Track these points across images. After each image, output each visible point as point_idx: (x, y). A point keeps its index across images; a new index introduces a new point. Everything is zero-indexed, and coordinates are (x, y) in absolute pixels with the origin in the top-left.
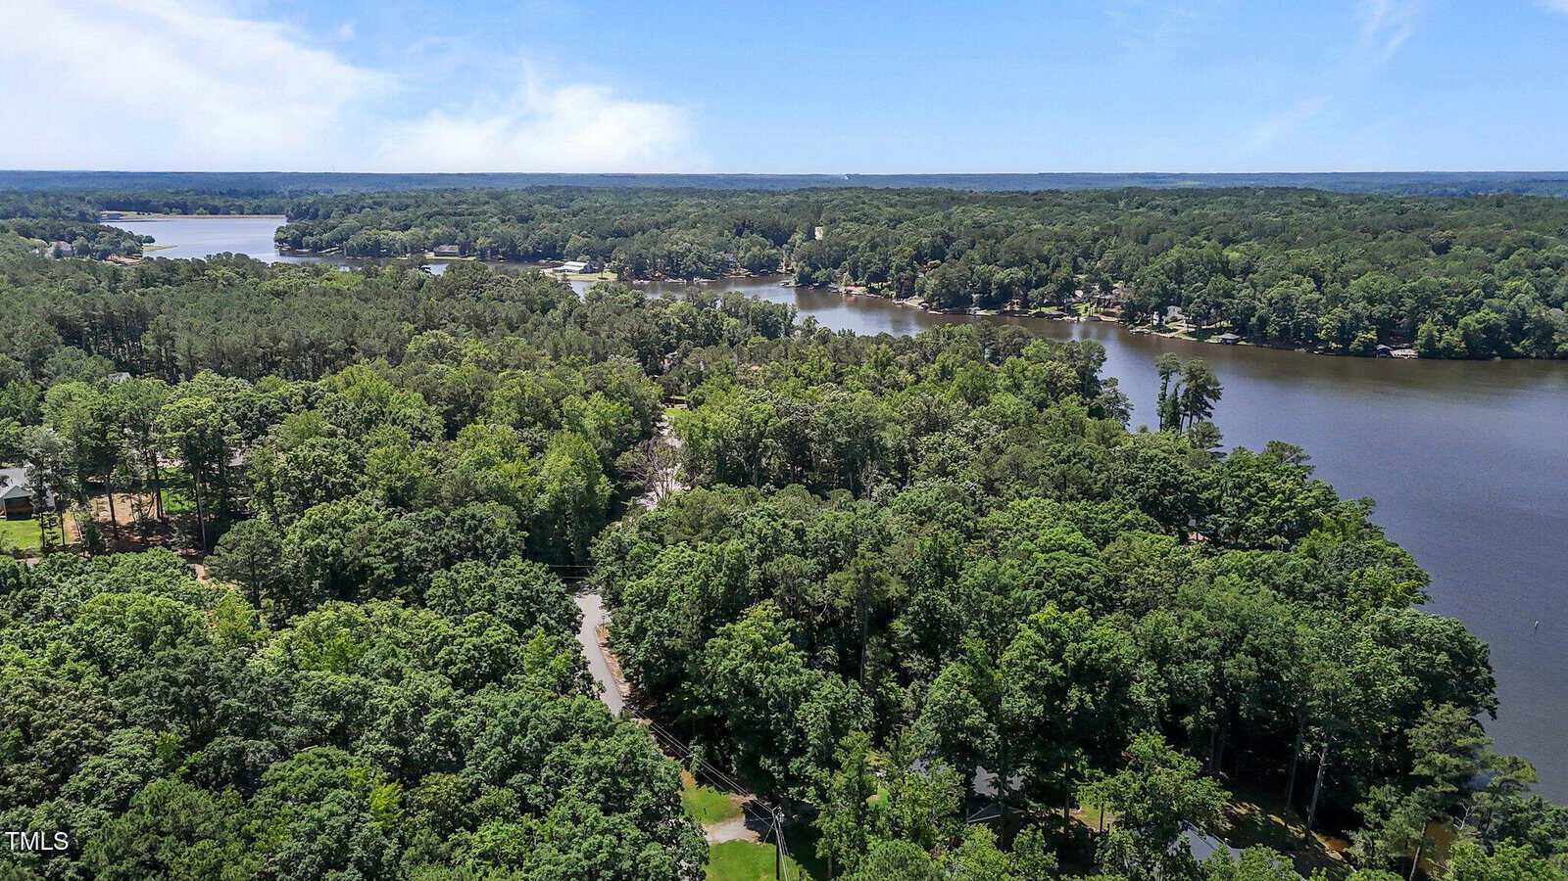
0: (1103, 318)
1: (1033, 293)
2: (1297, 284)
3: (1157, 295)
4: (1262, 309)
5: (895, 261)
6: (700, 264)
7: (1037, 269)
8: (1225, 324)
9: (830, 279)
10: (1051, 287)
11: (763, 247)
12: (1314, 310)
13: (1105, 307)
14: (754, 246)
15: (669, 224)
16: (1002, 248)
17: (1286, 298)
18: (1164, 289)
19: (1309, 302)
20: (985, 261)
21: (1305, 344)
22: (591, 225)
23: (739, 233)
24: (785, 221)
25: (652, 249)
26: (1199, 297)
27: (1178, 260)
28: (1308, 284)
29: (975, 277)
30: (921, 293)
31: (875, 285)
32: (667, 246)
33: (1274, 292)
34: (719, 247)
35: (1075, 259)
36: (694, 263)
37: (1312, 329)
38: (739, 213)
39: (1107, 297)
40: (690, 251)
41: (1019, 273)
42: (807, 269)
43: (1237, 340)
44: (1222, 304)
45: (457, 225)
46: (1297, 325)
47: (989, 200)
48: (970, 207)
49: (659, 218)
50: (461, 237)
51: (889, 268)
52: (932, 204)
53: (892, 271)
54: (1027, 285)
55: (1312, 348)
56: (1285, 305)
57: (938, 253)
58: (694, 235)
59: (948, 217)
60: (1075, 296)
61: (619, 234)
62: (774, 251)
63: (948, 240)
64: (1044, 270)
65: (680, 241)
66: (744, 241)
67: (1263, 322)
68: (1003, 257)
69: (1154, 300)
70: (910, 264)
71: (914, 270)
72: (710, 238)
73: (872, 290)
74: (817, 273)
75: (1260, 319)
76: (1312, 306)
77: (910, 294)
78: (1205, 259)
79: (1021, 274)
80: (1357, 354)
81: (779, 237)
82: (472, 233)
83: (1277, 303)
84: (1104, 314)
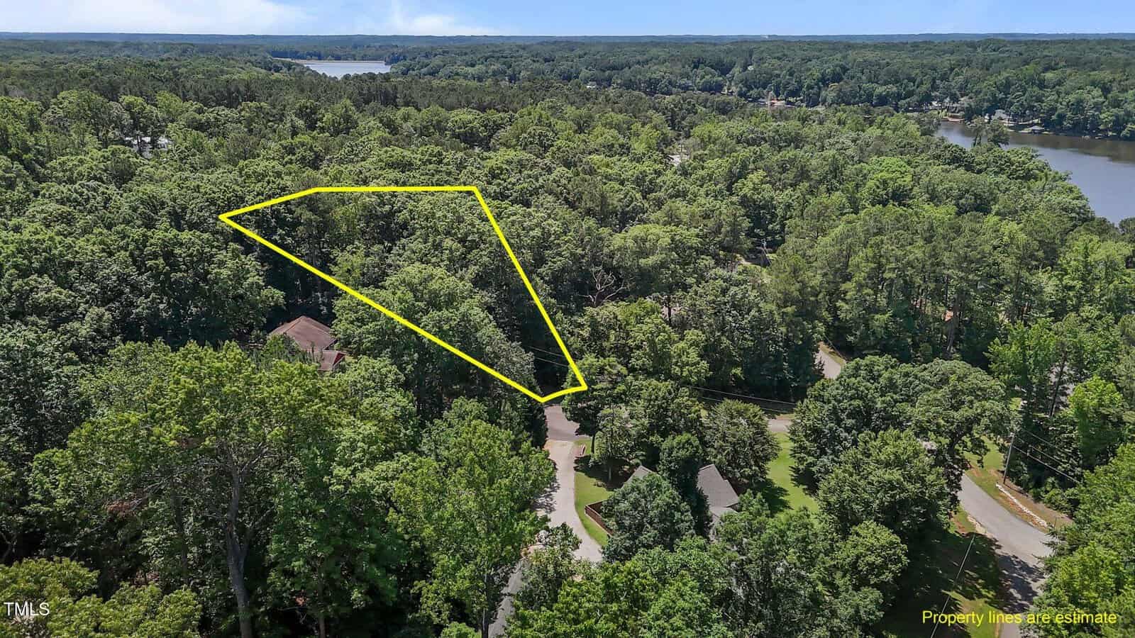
0: (950, 119)
1: (902, 102)
2: (1089, 92)
3: (988, 101)
4: (1061, 109)
5: (807, 83)
6: (670, 87)
7: (906, 86)
8: (1036, 121)
9: (760, 96)
10: (915, 98)
11: (714, 76)
12: (1098, 109)
13: (954, 112)
14: (706, 75)
15: (647, 62)
16: (883, 72)
17: (1080, 102)
18: (994, 96)
19: (1096, 104)
20: (870, 81)
21: (1090, 132)
22: (594, 63)
23: (696, 67)
24: (726, 60)
25: (639, 77)
26: (1018, 102)
27: (1007, 78)
28: (1097, 92)
29: (862, 92)
30: (824, 102)
31: (791, 99)
32: (648, 75)
33: (1072, 98)
34: (682, 76)
35: (934, 80)
36: (666, 86)
37: (1095, 123)
38: (696, 54)
39: (955, 105)
40: (663, 78)
41: (893, 89)
42: (744, 89)
43: (1043, 131)
44: (1034, 106)
45: (504, 63)
46: (1086, 119)
47: (876, 47)
48: (862, 51)
49: (639, 58)
50: (509, 72)
51: (802, 87)
52: (834, 49)
53: (804, 89)
54: (899, 97)
55: (1093, 136)
56: (1078, 106)
57: (837, 78)
58: (666, 67)
59: (845, 57)
60: (931, 104)
61: (613, 68)
62: (721, 78)
63: (845, 70)
64: (911, 87)
65: (657, 72)
66: (700, 72)
67: (1062, 117)
68: (883, 77)
69: (986, 104)
70: (817, 84)
71: (820, 88)
72: (678, 69)
73: (789, 103)
74: (751, 92)
75: (1059, 116)
76: (1097, 107)
77: (815, 104)
78: (1027, 78)
79: (895, 89)
80: (1126, 138)
81: (724, 69)
82: (517, 69)
83: (1072, 105)
84: (951, 117)
